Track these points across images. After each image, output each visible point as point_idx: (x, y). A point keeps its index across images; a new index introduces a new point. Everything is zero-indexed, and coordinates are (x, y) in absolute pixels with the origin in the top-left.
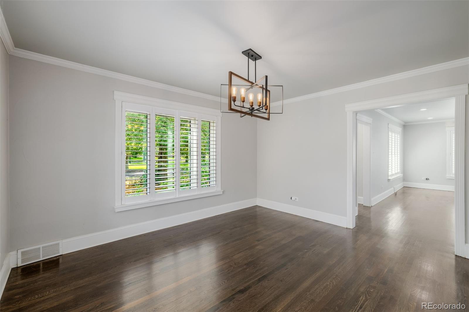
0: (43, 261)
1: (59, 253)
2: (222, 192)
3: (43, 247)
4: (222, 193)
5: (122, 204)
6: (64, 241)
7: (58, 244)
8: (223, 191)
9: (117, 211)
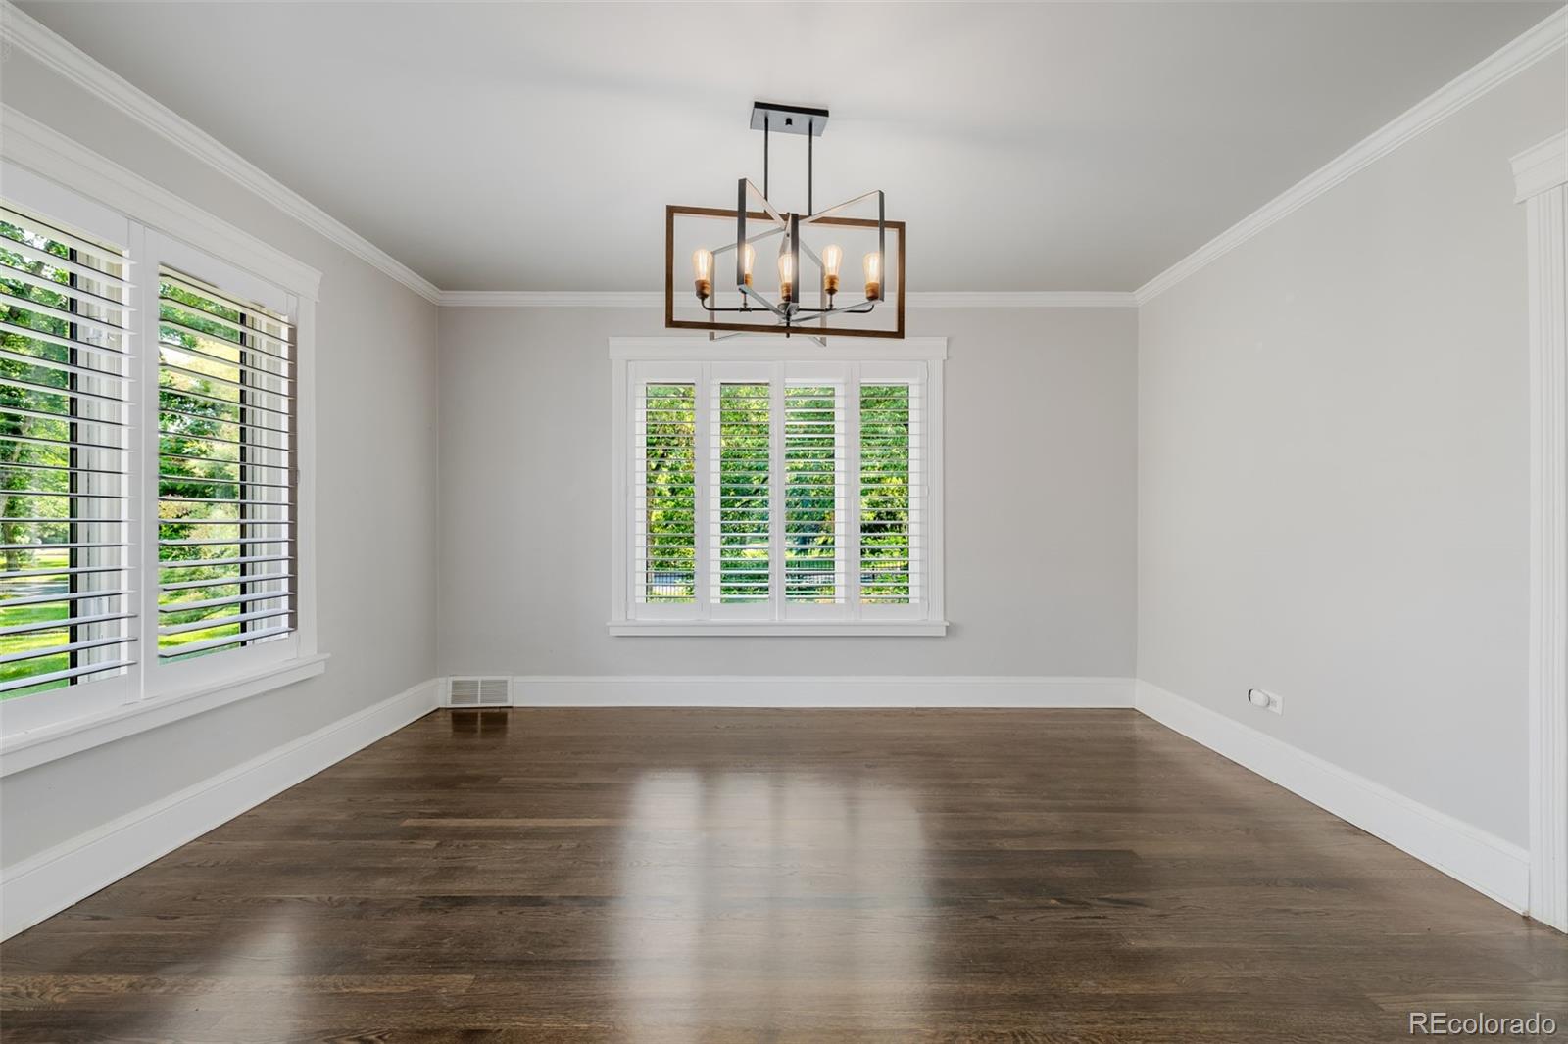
0: (484, 711)
1: (506, 701)
2: (944, 629)
3: (483, 682)
4: (944, 634)
5: (629, 617)
6: (519, 679)
7: (505, 682)
8: (947, 627)
9: (614, 632)
